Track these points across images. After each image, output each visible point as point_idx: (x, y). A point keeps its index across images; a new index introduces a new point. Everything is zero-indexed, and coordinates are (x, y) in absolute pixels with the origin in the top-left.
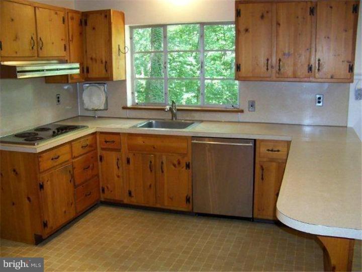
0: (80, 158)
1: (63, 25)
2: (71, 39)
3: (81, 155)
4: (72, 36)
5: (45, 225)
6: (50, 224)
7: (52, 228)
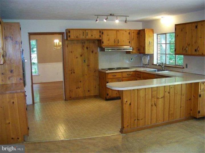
0: (126, 78)
1: (129, 35)
2: (132, 39)
3: (127, 77)
4: (133, 38)
5: (108, 95)
6: (109, 95)
7: (110, 96)
